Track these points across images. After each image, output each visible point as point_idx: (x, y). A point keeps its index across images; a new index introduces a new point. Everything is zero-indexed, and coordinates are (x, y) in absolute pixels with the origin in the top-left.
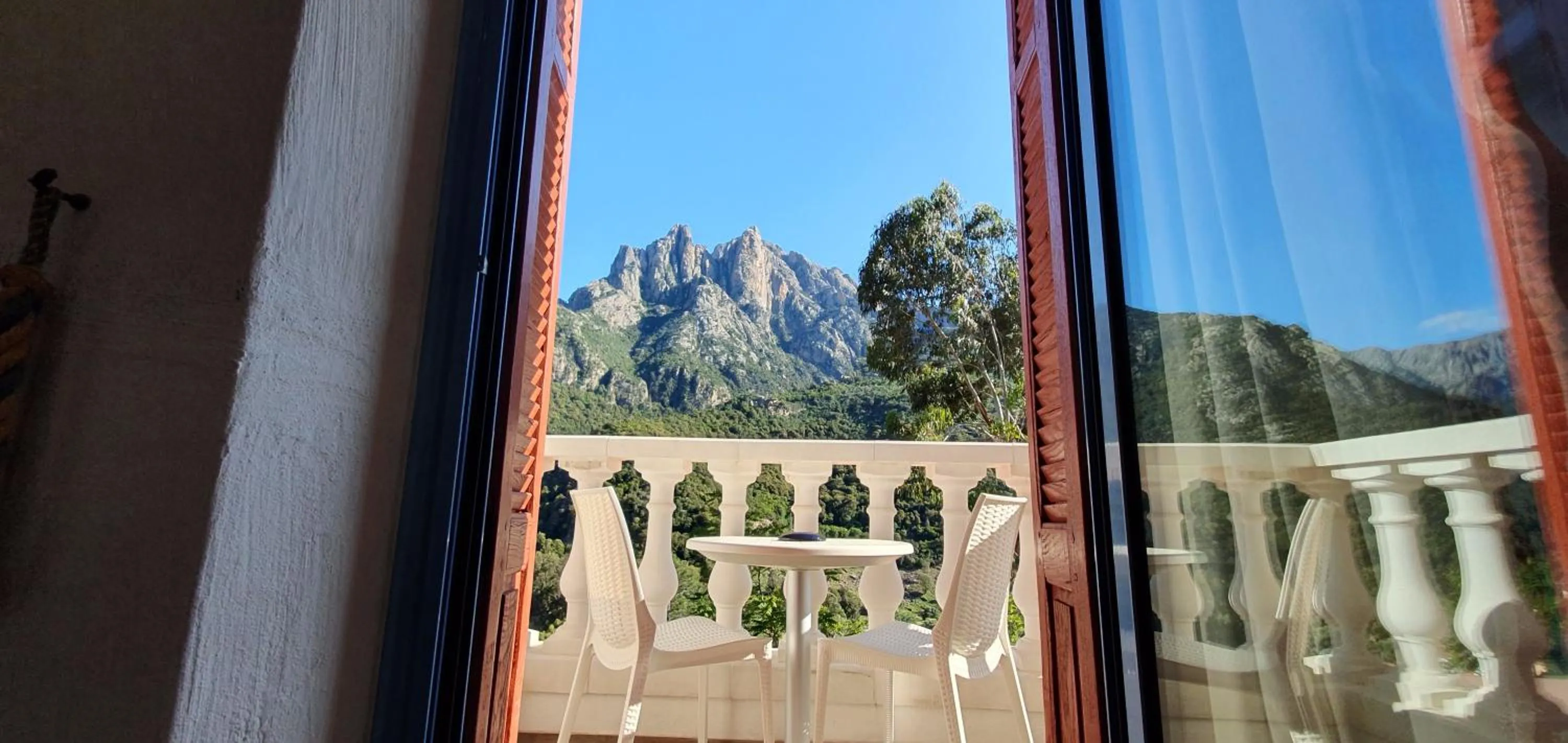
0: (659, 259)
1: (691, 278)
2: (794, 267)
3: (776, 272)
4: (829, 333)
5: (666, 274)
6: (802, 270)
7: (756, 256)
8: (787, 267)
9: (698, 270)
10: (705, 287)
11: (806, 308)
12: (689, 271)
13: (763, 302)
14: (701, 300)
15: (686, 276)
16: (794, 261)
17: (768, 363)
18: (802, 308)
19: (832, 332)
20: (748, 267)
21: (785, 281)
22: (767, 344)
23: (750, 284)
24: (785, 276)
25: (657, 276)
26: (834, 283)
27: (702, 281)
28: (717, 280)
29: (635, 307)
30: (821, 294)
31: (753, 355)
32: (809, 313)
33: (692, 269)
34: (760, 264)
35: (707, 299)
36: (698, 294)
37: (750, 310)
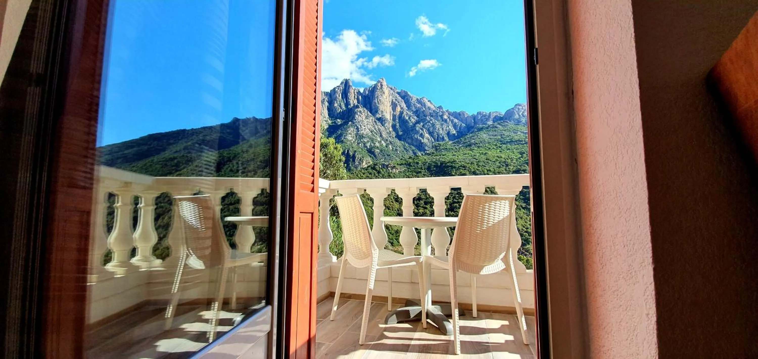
0: (337, 97)
1: (352, 105)
2: (403, 98)
3: (394, 100)
4: (421, 130)
5: (340, 104)
6: (407, 99)
7: (384, 93)
8: (400, 98)
9: (356, 102)
10: (359, 110)
11: (409, 118)
12: (351, 102)
13: (388, 116)
14: (357, 116)
15: (350, 105)
16: (403, 94)
17: (390, 146)
18: (407, 118)
19: (422, 129)
20: (380, 99)
21: (399, 105)
22: (390, 137)
23: (381, 107)
24: (399, 102)
25: (336, 105)
26: (423, 105)
27: (357, 107)
28: (365, 106)
29: (325, 121)
30: (417, 111)
31: (383, 142)
32: (411, 121)
33: (353, 101)
34: (386, 97)
35: (360, 116)
36: (356, 113)
37: (381, 120)
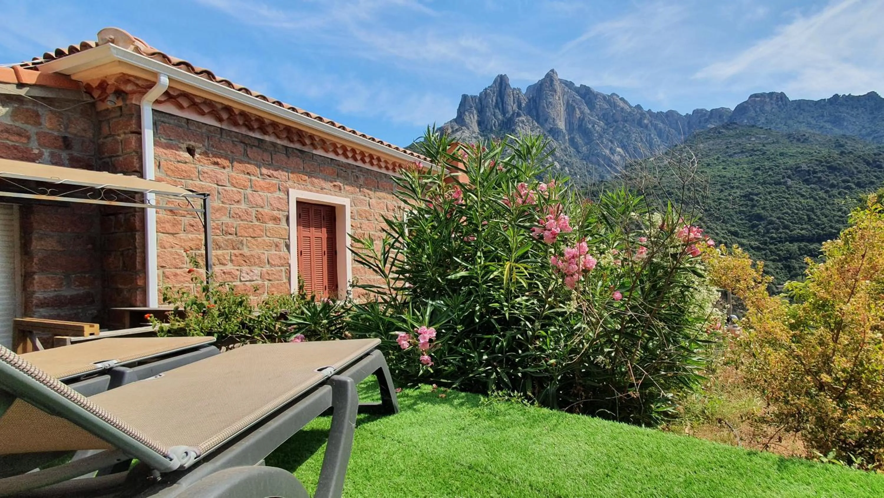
0: (489, 102)
1: (511, 113)
2: (583, 96)
3: (570, 102)
4: (610, 143)
5: (494, 112)
6: (589, 98)
7: (555, 91)
8: (579, 98)
9: (515, 107)
10: (520, 119)
11: (593, 126)
12: (510, 108)
13: (561, 125)
14: (518, 129)
15: (508, 112)
16: (583, 91)
17: (567, 169)
18: (590, 126)
19: (612, 142)
20: (550, 100)
21: (578, 107)
22: (566, 155)
23: (552, 113)
24: (577, 104)
25: (488, 114)
26: (613, 105)
27: (519, 115)
28: (529, 113)
29: (475, 138)
30: (604, 115)
31: (556, 163)
32: (595, 130)
33: (512, 107)
34: (559, 98)
35: (523, 128)
36: (515, 124)
37: (554, 132)
